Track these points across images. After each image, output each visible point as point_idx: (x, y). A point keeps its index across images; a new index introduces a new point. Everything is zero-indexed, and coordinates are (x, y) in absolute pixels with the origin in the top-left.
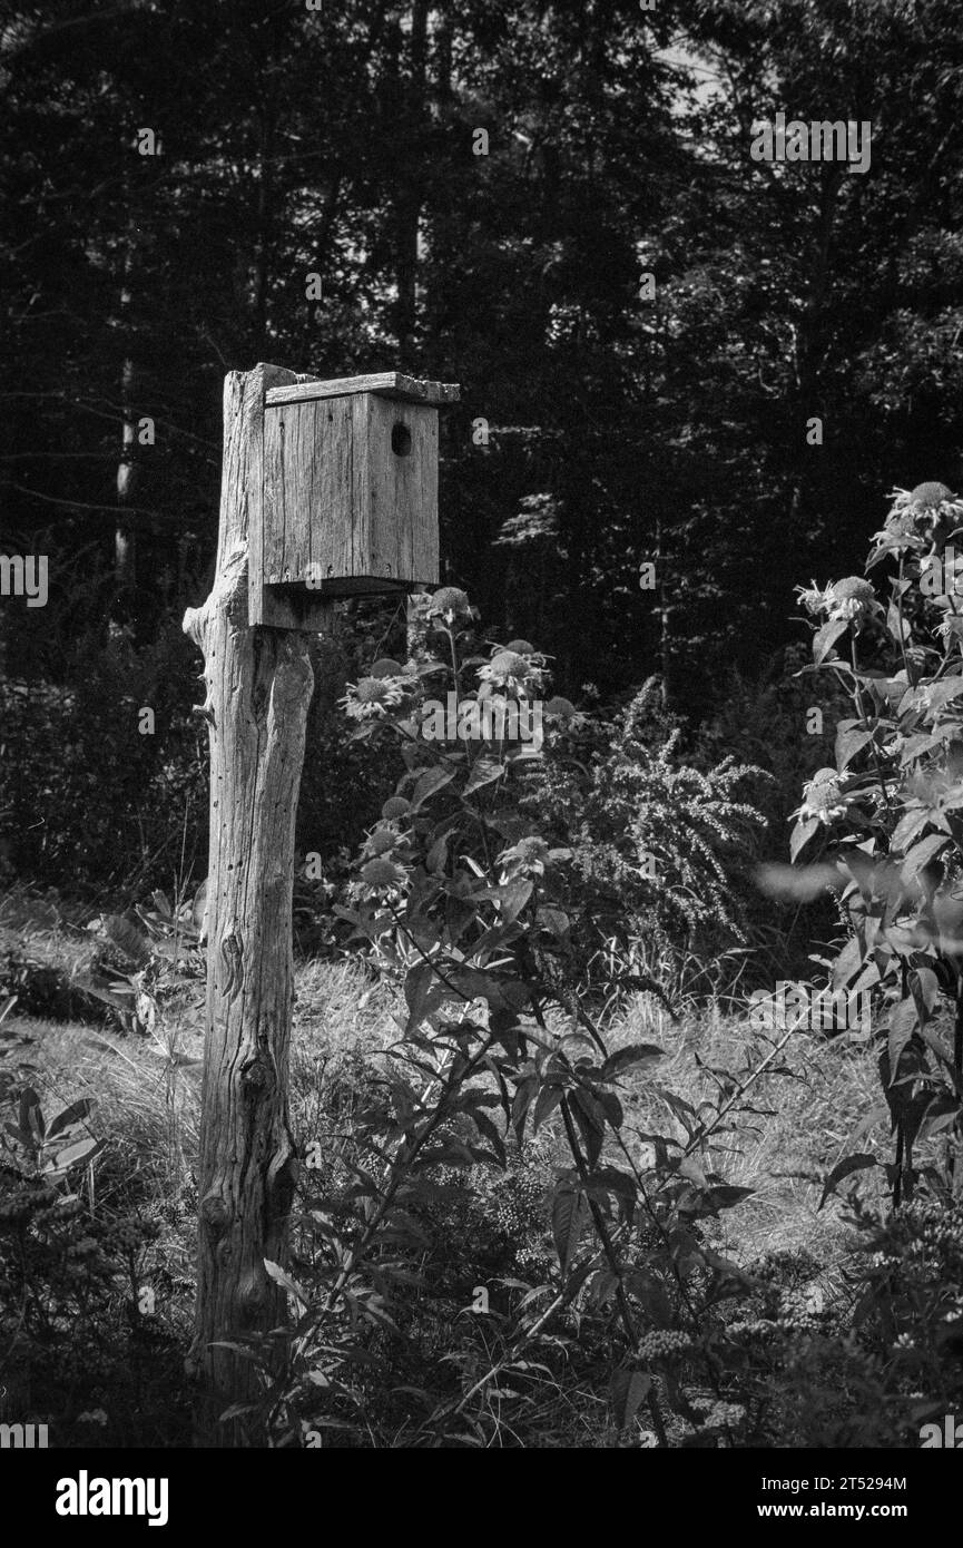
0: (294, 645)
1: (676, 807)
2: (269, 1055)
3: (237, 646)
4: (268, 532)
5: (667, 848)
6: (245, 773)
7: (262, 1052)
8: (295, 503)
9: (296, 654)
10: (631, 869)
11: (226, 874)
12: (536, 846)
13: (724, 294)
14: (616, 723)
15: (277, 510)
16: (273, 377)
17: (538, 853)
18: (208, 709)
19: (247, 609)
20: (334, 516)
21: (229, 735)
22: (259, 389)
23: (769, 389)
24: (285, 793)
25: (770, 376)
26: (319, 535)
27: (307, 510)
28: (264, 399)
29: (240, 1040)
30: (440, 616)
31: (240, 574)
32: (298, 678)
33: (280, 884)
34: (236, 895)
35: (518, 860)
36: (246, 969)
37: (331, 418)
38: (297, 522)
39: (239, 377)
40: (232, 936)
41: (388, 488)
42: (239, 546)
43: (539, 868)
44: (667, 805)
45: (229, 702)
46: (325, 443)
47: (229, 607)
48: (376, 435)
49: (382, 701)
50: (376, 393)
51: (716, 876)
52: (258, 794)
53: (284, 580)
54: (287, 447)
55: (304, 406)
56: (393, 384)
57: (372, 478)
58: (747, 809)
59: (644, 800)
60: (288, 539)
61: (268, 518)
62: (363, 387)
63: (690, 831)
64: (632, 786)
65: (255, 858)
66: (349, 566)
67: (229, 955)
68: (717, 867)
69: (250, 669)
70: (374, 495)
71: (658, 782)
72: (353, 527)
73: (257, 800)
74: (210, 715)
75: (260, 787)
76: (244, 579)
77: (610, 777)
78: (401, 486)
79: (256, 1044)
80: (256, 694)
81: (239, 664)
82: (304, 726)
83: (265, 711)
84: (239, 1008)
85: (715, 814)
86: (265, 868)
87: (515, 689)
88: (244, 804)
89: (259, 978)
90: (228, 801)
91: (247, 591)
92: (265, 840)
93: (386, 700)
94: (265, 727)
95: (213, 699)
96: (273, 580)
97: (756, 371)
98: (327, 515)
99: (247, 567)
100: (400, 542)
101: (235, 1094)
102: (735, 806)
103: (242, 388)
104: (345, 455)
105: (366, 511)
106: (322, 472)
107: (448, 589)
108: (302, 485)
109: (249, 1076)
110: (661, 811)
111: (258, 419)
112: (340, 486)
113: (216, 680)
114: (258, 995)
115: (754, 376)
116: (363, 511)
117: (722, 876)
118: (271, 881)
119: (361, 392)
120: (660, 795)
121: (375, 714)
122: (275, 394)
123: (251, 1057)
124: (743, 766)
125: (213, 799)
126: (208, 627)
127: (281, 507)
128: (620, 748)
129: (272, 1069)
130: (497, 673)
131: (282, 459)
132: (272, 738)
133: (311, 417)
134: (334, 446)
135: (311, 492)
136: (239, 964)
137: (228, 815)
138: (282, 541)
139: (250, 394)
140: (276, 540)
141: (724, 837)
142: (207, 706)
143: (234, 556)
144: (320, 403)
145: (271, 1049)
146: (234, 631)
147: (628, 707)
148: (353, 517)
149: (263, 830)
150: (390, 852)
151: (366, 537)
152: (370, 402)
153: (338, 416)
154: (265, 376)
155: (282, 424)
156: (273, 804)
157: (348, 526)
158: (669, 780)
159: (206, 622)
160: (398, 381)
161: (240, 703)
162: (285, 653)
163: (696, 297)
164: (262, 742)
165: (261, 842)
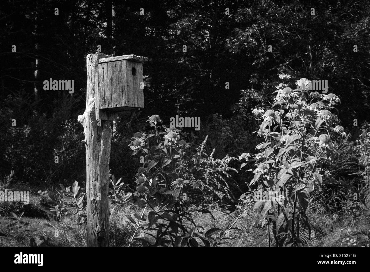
0: (107, 124)
1: (216, 170)
2: (104, 229)
3: (93, 125)
4: (100, 96)
5: (214, 180)
6: (96, 157)
7: (102, 228)
8: (107, 88)
9: (108, 126)
10: (205, 185)
11: (91, 183)
12: (180, 181)
13: (192, 25)
14: (199, 148)
15: (102, 89)
16: (100, 56)
17: (181, 182)
18: (86, 141)
19: (95, 115)
20: (118, 91)
21: (91, 148)
22: (97, 59)
23: (203, 48)
24: (106, 162)
25: (203, 45)
26: (114, 96)
27: (110, 90)
28: (98, 62)
29: (97, 226)
30: (153, 122)
31: (93, 106)
32: (108, 132)
33: (105, 185)
34: (94, 189)
35: (176, 184)
36: (98, 207)
37: (116, 66)
38: (108, 93)
39: (91, 56)
40: (94, 199)
41: (131, 84)
42: (92, 99)
43: (182, 186)
44: (213, 169)
45: (91, 139)
46: (115, 73)
47: (90, 115)
48: (128, 71)
49: (140, 145)
50: (128, 60)
51: (226, 186)
52: (99, 162)
53: (105, 108)
54: (104, 74)
55: (109, 64)
56: (132, 58)
57: (127, 82)
58: (233, 169)
59: (207, 168)
60: (105, 97)
61: (100, 92)
62: (124, 58)
63: (219, 175)
64: (204, 164)
65: (99, 179)
66: (122, 104)
67: (93, 204)
68: (226, 184)
69: (96, 131)
70: (128, 86)
71: (211, 163)
72: (123, 94)
73: (99, 164)
74: (86, 143)
75: (100, 161)
76: (94, 108)
77: (199, 162)
78: (134, 83)
79: (101, 227)
80: (98, 137)
81: (93, 129)
82: (110, 145)
83: (100, 141)
84: (96, 218)
85: (225, 170)
86: (102, 181)
87: (174, 141)
88: (96, 165)
89: (101, 210)
90: (91, 164)
91: (95, 111)
92: (101, 174)
93: (141, 145)
94: (100, 145)
95: (87, 138)
96: (102, 108)
97: (199, 44)
98: (116, 91)
99: (95, 104)
100: (135, 97)
101: (96, 240)
102: (230, 168)
103: (92, 58)
104: (120, 76)
105: (126, 90)
106: (114, 80)
107: (155, 115)
108: (109, 83)
109: (99, 235)
110: (212, 171)
111: (97, 67)
112: (119, 83)
113: (87, 134)
114: (101, 214)
115: (199, 45)
116: (125, 90)
117: (228, 186)
118: (103, 185)
119: (124, 60)
120: (211, 166)
121: (139, 149)
122: (101, 60)
123: (100, 230)
124: (231, 157)
125: (87, 164)
126: (85, 120)
127: (103, 89)
128: (200, 154)
129: (105, 233)
130: (169, 137)
131: (103, 77)
132: (102, 148)
133: (111, 66)
134: (117, 73)
135: (111, 85)
136: (96, 206)
137: (92, 168)
138: (104, 98)
139: (94, 60)
140: (102, 98)
141: (228, 176)
142: (85, 140)
143: (91, 102)
144: (113, 62)
145: (105, 228)
146: (92, 121)
147: (202, 144)
148: (122, 91)
149: (101, 172)
150: (143, 183)
151: (126, 97)
152: (126, 62)
153: (118, 66)
154: (98, 56)
155: (103, 68)
156: (103, 165)
157: (121, 94)
158: (214, 162)
159: (84, 119)
160: (133, 57)
161: (94, 140)
162: (105, 126)
163: (185, 25)
164: (100, 150)
165: (100, 175)
